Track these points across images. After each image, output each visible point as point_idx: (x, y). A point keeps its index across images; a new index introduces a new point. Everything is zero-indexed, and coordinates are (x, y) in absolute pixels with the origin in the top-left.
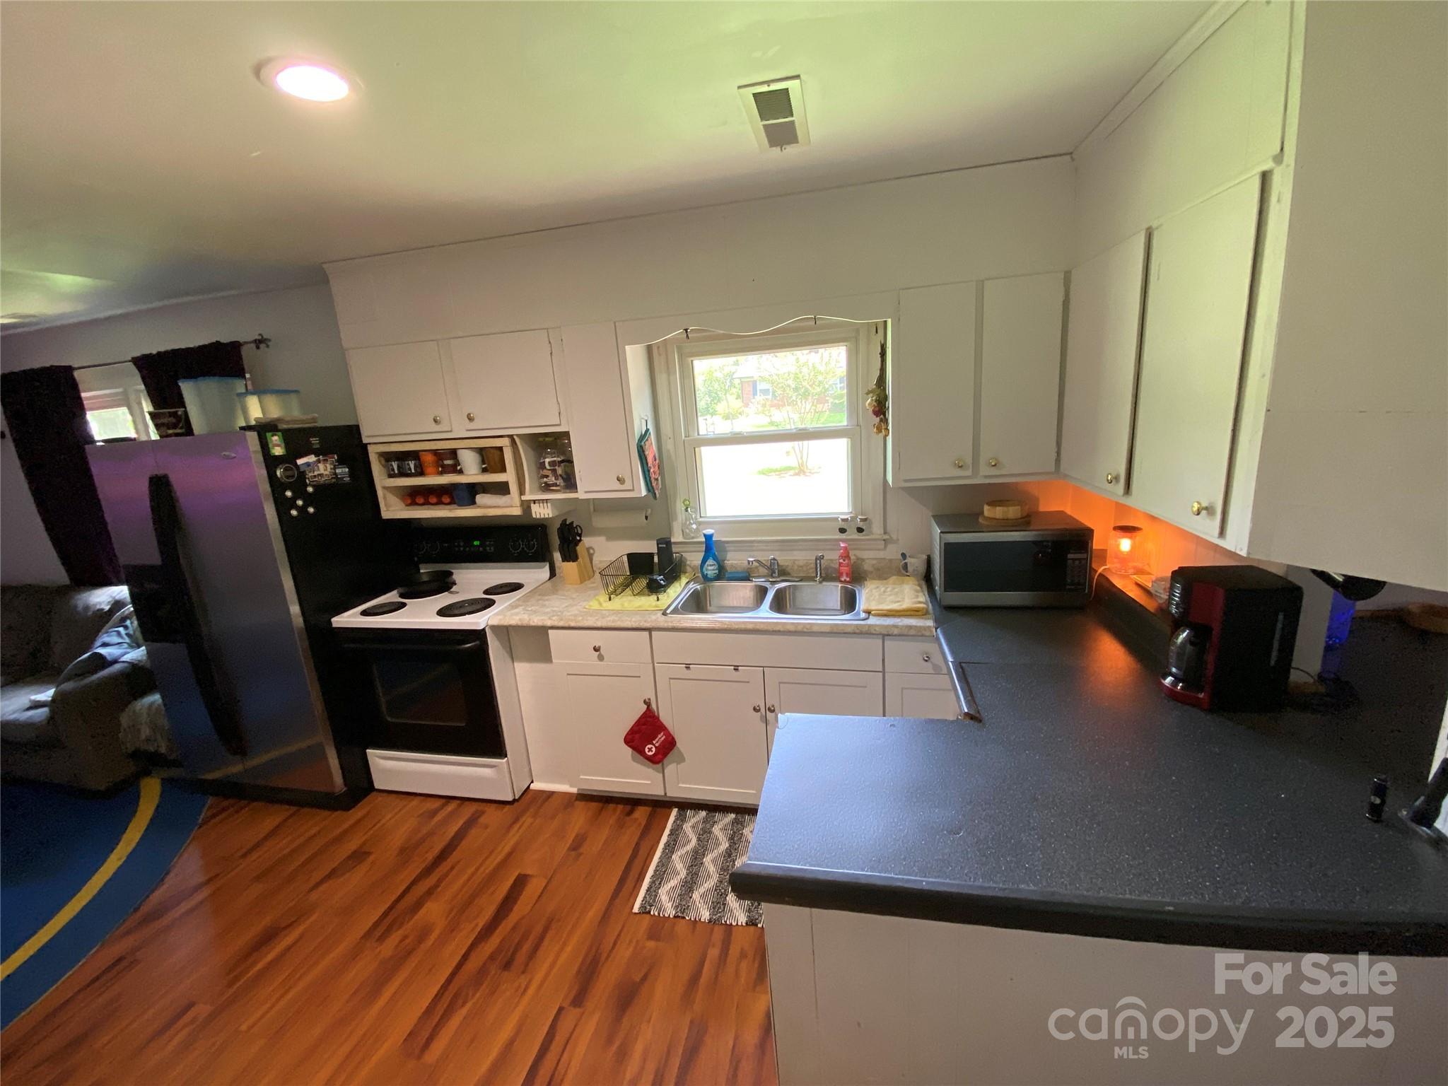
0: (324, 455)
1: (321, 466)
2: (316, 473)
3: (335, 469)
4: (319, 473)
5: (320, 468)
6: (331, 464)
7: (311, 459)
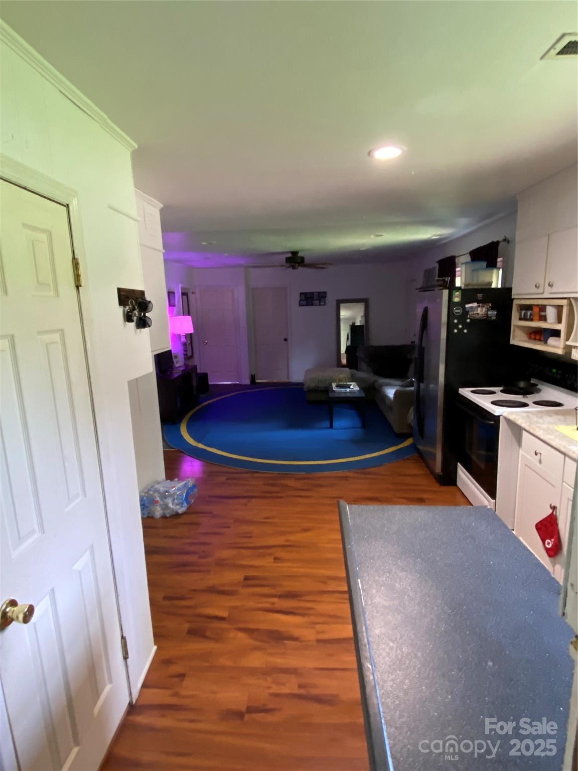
0: (483, 303)
1: (479, 309)
2: (475, 313)
3: (488, 311)
4: (477, 312)
5: (478, 310)
6: (486, 308)
7: (475, 305)
